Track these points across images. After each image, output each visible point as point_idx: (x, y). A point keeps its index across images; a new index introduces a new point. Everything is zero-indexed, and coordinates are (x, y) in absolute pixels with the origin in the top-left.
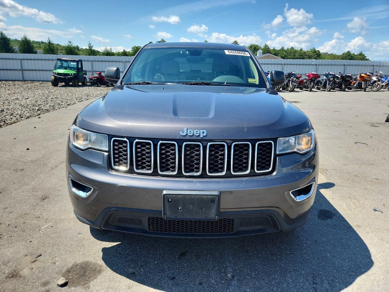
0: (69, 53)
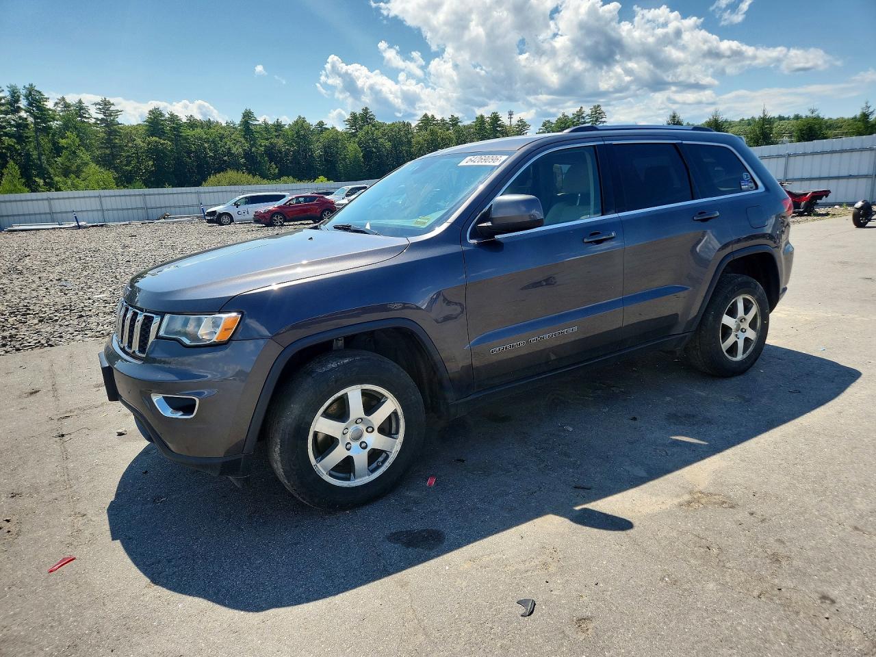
0: (806, 137)
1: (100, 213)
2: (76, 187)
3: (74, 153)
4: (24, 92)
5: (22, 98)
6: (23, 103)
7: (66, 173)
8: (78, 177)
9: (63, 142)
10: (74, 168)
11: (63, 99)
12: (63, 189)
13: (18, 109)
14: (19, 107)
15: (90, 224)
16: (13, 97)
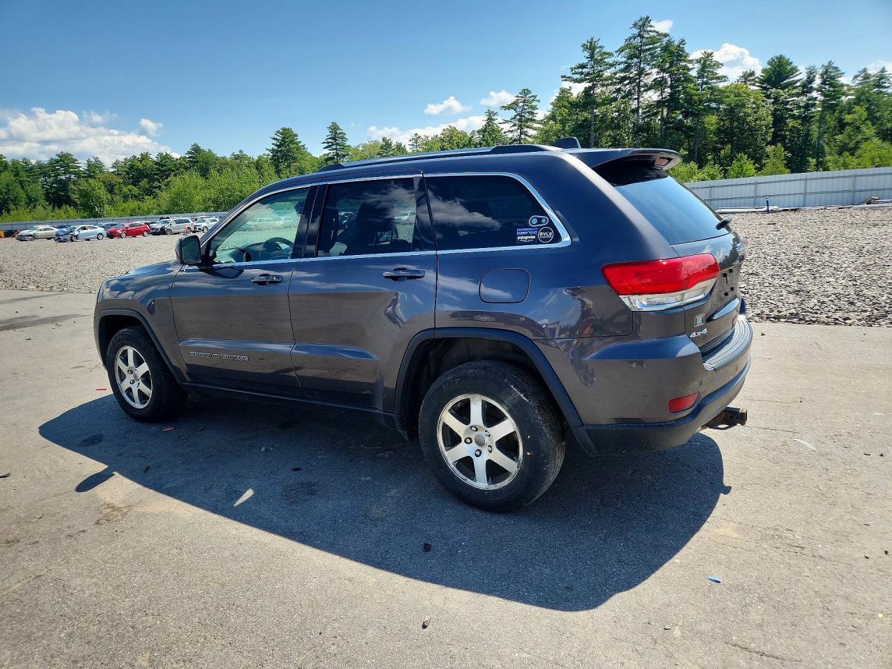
1: (802, 196)
2: (846, 166)
3: (858, 128)
4: (821, 71)
5: (818, 76)
6: (817, 82)
7: (843, 149)
8: (852, 154)
9: (848, 118)
10: (851, 145)
11: (865, 70)
12: (830, 168)
13: (811, 90)
14: (812, 87)
15: (782, 209)
16: (809, 78)
